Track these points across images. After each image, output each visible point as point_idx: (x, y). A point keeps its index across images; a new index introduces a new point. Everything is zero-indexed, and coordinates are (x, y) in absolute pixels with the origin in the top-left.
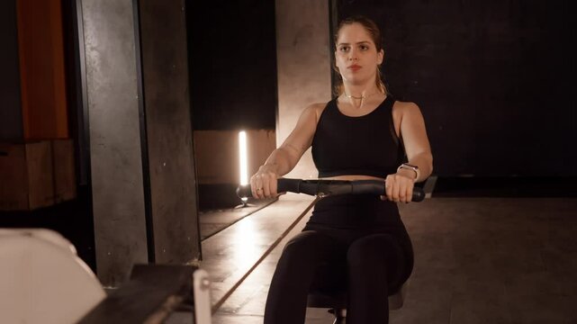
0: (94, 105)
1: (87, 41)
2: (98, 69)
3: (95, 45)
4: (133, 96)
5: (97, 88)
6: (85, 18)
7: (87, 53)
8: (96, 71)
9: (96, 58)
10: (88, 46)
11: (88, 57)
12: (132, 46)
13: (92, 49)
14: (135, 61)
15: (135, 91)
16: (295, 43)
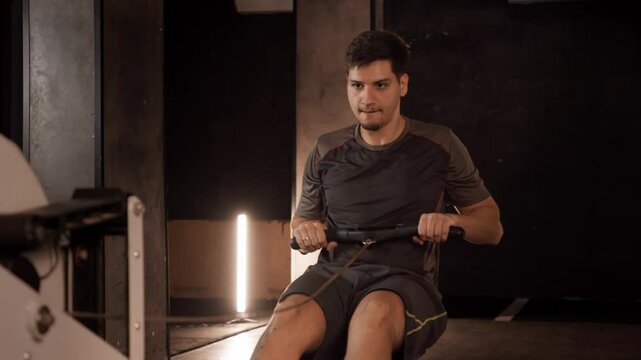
0: (37, 146)
1: (33, 63)
2: (45, 98)
3: (42, 69)
4: (88, 136)
5: (44, 123)
6: (32, 33)
7: (32, 78)
8: (43, 101)
9: (44, 86)
10: (34, 70)
11: (33, 84)
12: (91, 70)
13: (39, 73)
14: (93, 89)
15: (92, 129)
16: (322, 93)
